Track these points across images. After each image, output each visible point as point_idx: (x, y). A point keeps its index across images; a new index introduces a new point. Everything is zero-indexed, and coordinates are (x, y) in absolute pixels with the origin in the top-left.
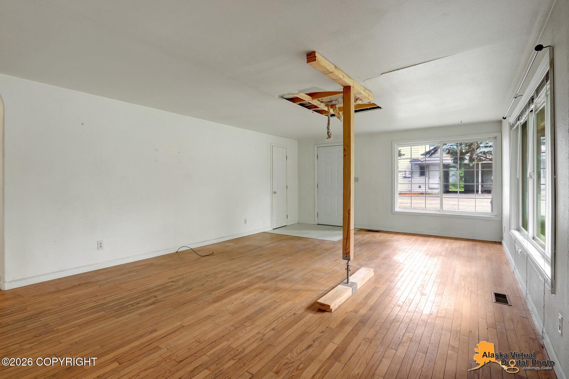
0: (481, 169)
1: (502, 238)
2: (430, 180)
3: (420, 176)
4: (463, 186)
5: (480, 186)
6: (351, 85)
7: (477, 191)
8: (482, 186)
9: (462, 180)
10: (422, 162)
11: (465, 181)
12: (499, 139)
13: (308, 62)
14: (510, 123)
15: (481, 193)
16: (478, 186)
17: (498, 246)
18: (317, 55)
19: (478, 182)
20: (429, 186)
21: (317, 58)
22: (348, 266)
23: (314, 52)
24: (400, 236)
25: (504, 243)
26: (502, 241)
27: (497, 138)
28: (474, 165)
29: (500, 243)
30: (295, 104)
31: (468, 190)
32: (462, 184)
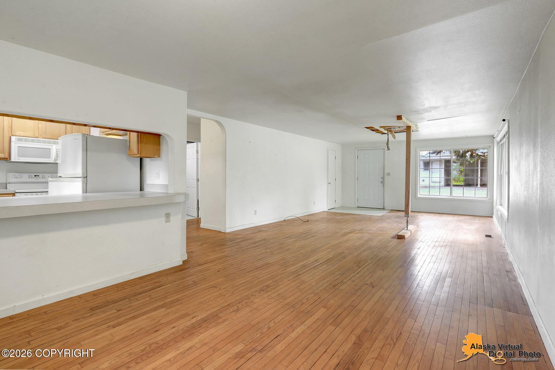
0: (480, 167)
1: (493, 214)
2: (433, 174)
3: (423, 171)
4: (463, 180)
5: (479, 179)
6: (411, 126)
7: (477, 185)
8: (481, 180)
9: (462, 174)
10: (425, 157)
11: (465, 175)
12: (492, 147)
13: (397, 120)
14: (497, 141)
15: (480, 186)
16: (477, 180)
17: (490, 218)
18: (402, 117)
19: (477, 176)
20: (432, 179)
21: (402, 119)
22: (407, 220)
23: (401, 116)
24: (422, 214)
25: (494, 216)
26: (493, 216)
27: (491, 147)
28: (474, 162)
29: (492, 217)
30: (368, 130)
31: (468, 184)
32: (462, 178)
